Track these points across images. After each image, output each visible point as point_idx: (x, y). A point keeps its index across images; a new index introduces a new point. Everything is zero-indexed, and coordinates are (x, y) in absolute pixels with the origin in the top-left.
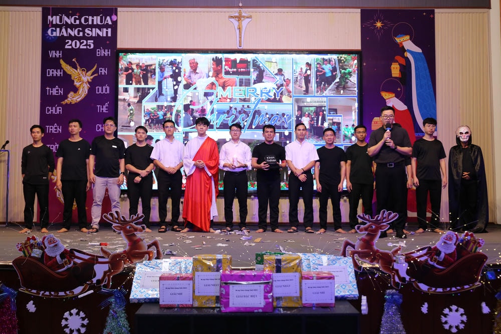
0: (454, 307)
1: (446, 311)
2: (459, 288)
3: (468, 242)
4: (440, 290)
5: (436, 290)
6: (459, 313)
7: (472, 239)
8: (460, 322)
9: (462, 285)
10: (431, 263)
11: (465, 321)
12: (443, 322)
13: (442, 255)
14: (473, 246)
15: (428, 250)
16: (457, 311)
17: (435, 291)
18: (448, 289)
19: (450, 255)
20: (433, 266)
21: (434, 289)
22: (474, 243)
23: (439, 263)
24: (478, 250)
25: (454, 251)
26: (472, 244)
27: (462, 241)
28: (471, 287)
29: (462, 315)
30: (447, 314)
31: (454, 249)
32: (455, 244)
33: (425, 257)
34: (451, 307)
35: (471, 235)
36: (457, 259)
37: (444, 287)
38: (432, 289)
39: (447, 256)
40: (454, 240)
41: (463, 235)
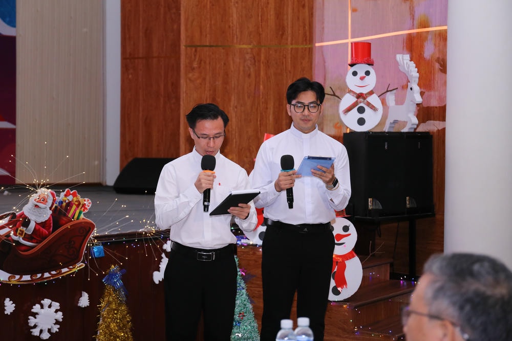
0: (46, 302)
1: (36, 308)
2: (54, 272)
3: (70, 204)
4: (27, 278)
5: (21, 277)
6: (53, 309)
7: (75, 199)
8: (54, 322)
9: (58, 268)
10: (15, 238)
11: (61, 320)
12: (32, 325)
13: (32, 225)
14: (75, 210)
15: (12, 218)
16: (50, 306)
17: (19, 280)
18: (39, 275)
19: (43, 224)
20: (17, 242)
21: (17, 277)
22: (78, 206)
23: (27, 237)
24: (82, 216)
25: (49, 218)
26: (74, 207)
27: (61, 203)
28: (71, 269)
29: (56, 311)
30: (37, 314)
31: (49, 216)
32: (50, 208)
33: (6, 230)
34: (42, 302)
35: (74, 195)
36: (54, 231)
37: (32, 273)
38: (15, 277)
39: (39, 227)
40: (50, 202)
41: (62, 194)
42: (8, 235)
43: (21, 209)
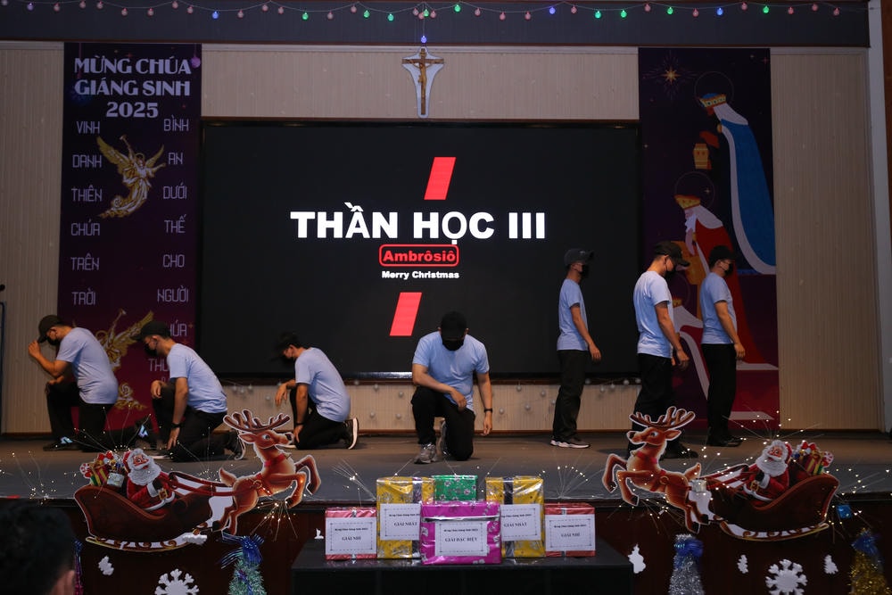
0: (786, 563)
1: (774, 569)
2: (793, 531)
3: (808, 458)
4: (763, 535)
5: (757, 534)
6: (794, 572)
7: (813, 452)
8: (797, 585)
9: (799, 526)
10: (749, 492)
11: (805, 584)
12: (770, 586)
13: (766, 479)
14: (815, 465)
15: (744, 470)
16: (791, 568)
17: (754, 537)
18: (776, 533)
19: (778, 479)
20: (751, 497)
21: (753, 533)
22: (817, 460)
23: (761, 492)
24: (823, 471)
25: (785, 473)
26: (813, 461)
27: (797, 456)
28: (812, 529)
29: (799, 574)
30: (776, 575)
31: (784, 470)
32: (786, 462)
33: (739, 483)
34: (781, 562)
35: (812, 447)
36: (791, 486)
37: (769, 531)
38: (750, 534)
39: (773, 481)
40: (785, 454)
41: (799, 447)
42: (741, 488)
43: (753, 461)
